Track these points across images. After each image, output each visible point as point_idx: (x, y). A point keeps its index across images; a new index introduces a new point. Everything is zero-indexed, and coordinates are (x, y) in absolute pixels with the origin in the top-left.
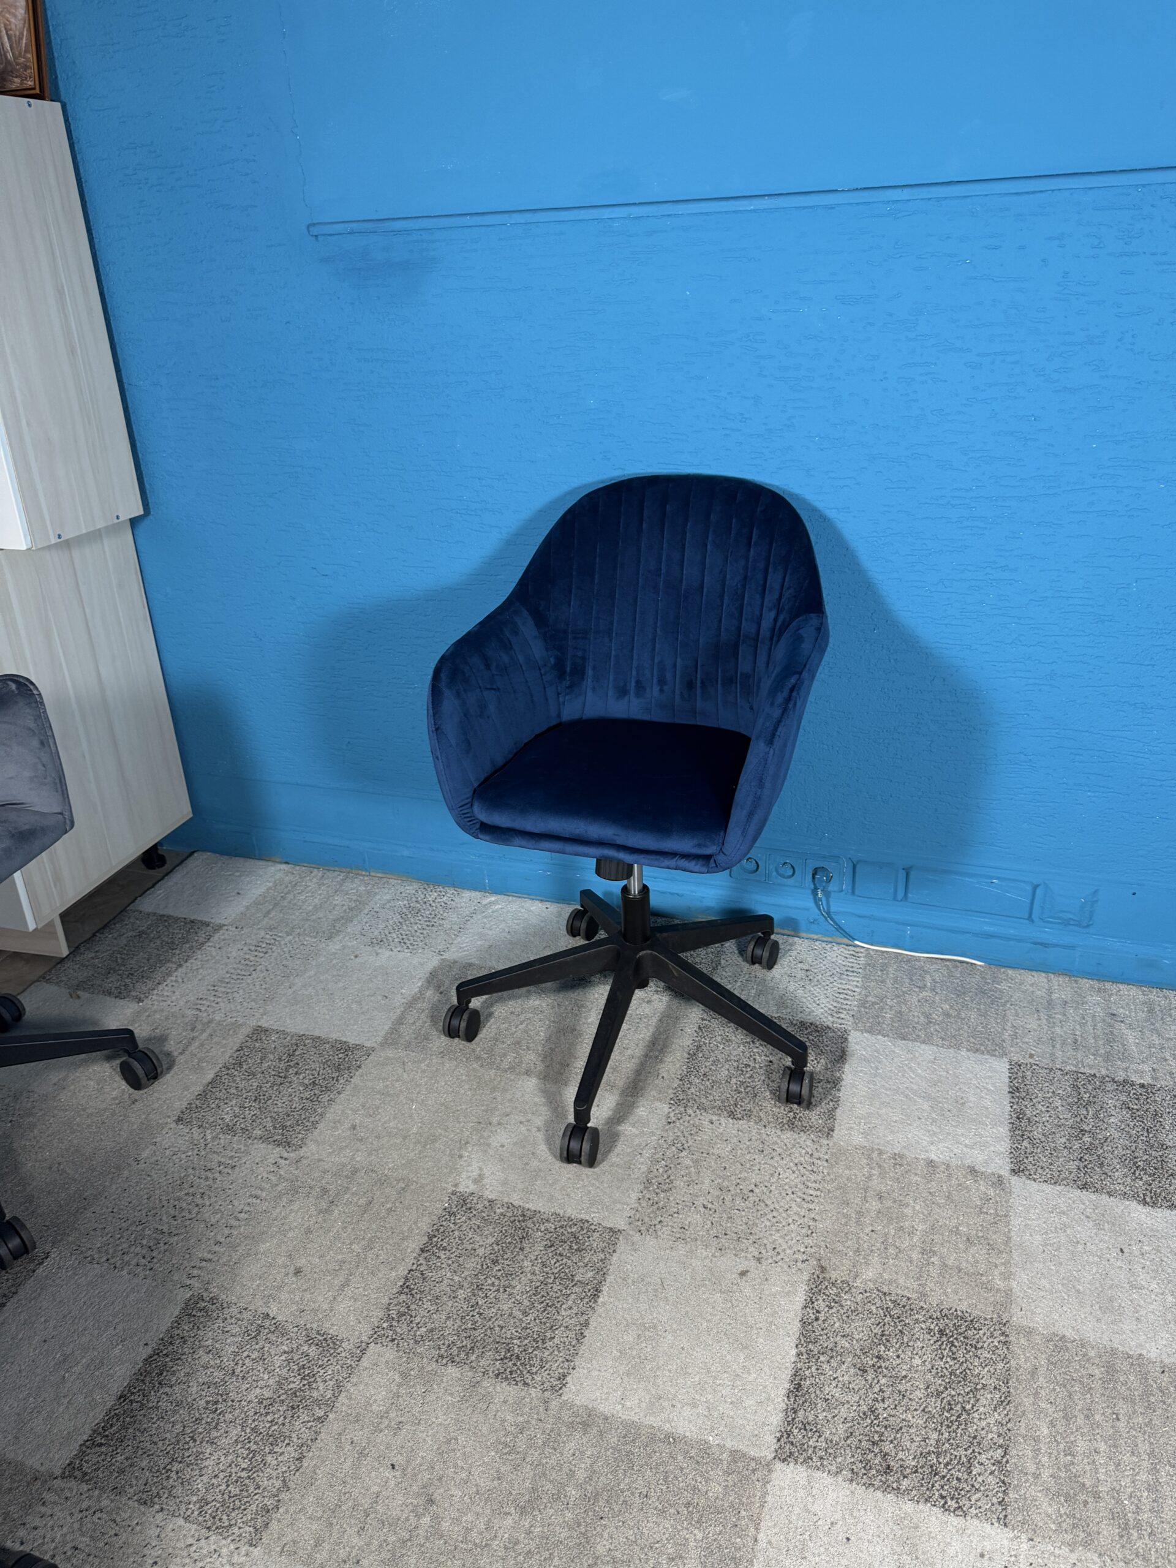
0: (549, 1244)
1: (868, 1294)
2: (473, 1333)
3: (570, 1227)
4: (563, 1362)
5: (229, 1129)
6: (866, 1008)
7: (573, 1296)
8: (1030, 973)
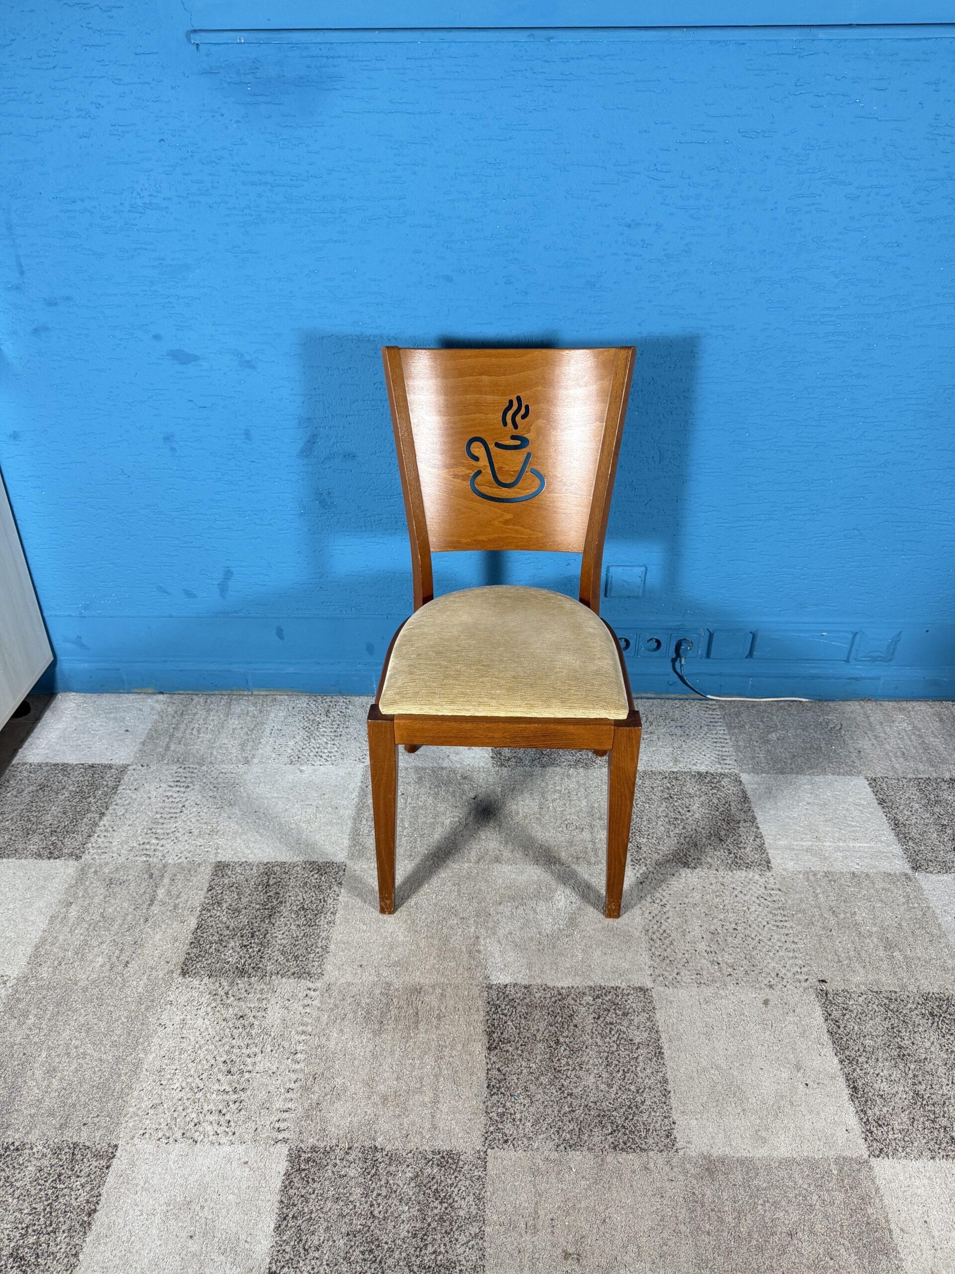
0: (596, 1016)
1: (865, 996)
2: (573, 1115)
3: (606, 996)
4: (663, 1120)
5: (242, 972)
6: (741, 752)
7: (641, 1058)
8: (846, 703)
